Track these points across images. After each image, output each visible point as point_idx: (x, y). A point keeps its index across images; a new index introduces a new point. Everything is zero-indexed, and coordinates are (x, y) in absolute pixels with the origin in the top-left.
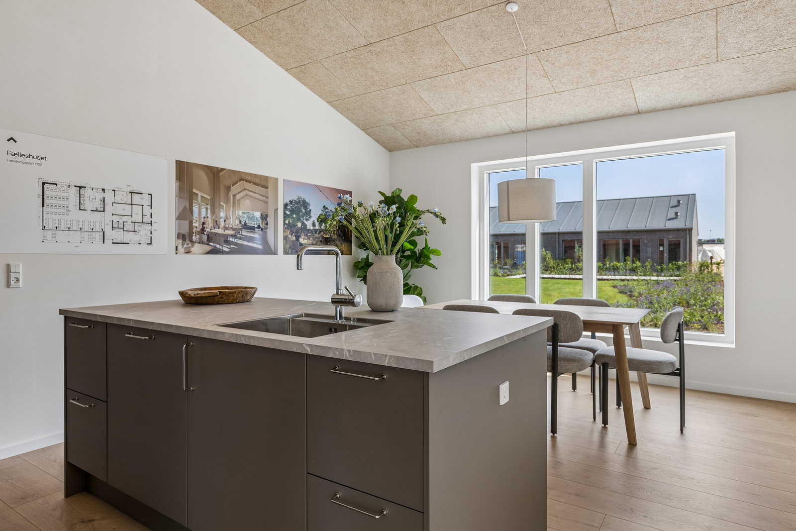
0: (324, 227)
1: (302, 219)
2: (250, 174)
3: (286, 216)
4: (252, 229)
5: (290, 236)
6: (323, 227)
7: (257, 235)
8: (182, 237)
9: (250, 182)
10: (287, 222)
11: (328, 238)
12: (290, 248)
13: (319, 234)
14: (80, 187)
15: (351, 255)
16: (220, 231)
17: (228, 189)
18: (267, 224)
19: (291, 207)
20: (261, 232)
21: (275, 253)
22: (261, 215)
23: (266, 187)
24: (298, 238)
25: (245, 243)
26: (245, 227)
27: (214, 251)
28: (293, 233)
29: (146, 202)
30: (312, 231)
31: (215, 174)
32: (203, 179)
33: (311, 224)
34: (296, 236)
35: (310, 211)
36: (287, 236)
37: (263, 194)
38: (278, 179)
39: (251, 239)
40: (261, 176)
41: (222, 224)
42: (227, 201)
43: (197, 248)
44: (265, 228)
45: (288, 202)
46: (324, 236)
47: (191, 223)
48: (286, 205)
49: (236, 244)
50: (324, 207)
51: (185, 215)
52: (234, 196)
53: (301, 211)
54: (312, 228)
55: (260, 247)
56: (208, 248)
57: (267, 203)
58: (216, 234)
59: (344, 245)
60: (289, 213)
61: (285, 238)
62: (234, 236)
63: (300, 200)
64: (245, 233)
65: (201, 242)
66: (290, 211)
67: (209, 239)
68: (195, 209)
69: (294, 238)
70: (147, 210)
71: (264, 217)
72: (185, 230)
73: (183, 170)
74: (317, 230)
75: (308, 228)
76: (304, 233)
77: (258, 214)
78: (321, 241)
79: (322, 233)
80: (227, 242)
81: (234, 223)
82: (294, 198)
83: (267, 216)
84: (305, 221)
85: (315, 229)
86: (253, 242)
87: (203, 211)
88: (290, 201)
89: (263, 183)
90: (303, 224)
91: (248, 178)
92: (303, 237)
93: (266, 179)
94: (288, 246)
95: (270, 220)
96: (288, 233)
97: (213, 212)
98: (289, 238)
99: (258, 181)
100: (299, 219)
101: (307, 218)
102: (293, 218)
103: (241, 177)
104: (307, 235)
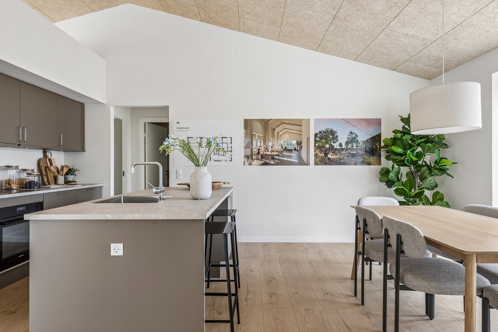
0: (351, 146)
1: (330, 142)
2: (289, 120)
3: (316, 141)
4: (290, 151)
5: (319, 154)
6: (349, 147)
7: (294, 154)
8: (247, 157)
9: (288, 124)
10: (317, 145)
11: (355, 154)
12: (320, 161)
13: (345, 151)
14: (201, 138)
15: (380, 165)
16: (269, 153)
17: (274, 130)
18: (301, 147)
19: (320, 136)
20: (296, 152)
21: (308, 164)
22: (297, 142)
23: (301, 126)
24: (326, 155)
25: (285, 159)
26: (286, 149)
27: (265, 164)
28: (322, 152)
29: (229, 141)
30: (339, 150)
31: (265, 123)
32: (259, 127)
33: (338, 145)
34: (324, 153)
35: (337, 136)
36: (317, 154)
37: (298, 130)
38: (310, 119)
39: (290, 157)
40: (297, 119)
41: (270, 149)
42: (273, 136)
43: (255, 162)
44: (300, 150)
45: (318, 132)
46: (351, 152)
47: (252, 150)
48: (316, 135)
49: (279, 160)
50: (351, 132)
51: (249, 145)
52: (278, 133)
53: (329, 137)
54: (339, 147)
55: (296, 161)
56: (262, 162)
57: (301, 135)
58: (266, 155)
59: (372, 158)
60: (319, 139)
61: (316, 155)
62: (278, 155)
63: (328, 130)
64: (285, 153)
65: (258, 159)
66: (320, 138)
67: (262, 157)
68: (254, 143)
69: (323, 155)
70: (229, 145)
71: (299, 143)
72: (249, 153)
73: (248, 124)
74: (344, 149)
75: (336, 147)
76: (331, 151)
77: (294, 142)
78: (348, 156)
79: (349, 151)
80: (273, 159)
81: (278, 148)
82: (323, 129)
83: (301, 142)
84: (332, 143)
85: (342, 148)
86: (291, 158)
87: (259, 143)
88: (319, 132)
89: (298, 123)
90: (331, 145)
91: (287, 122)
92: (331, 154)
93: (301, 120)
94: (318, 160)
95: (304, 145)
96: (318, 152)
97: (265, 143)
98: (318, 155)
99: (294, 123)
100: (327, 143)
101: (334, 141)
102: (322, 142)
103: (282, 122)
104: (334, 152)
